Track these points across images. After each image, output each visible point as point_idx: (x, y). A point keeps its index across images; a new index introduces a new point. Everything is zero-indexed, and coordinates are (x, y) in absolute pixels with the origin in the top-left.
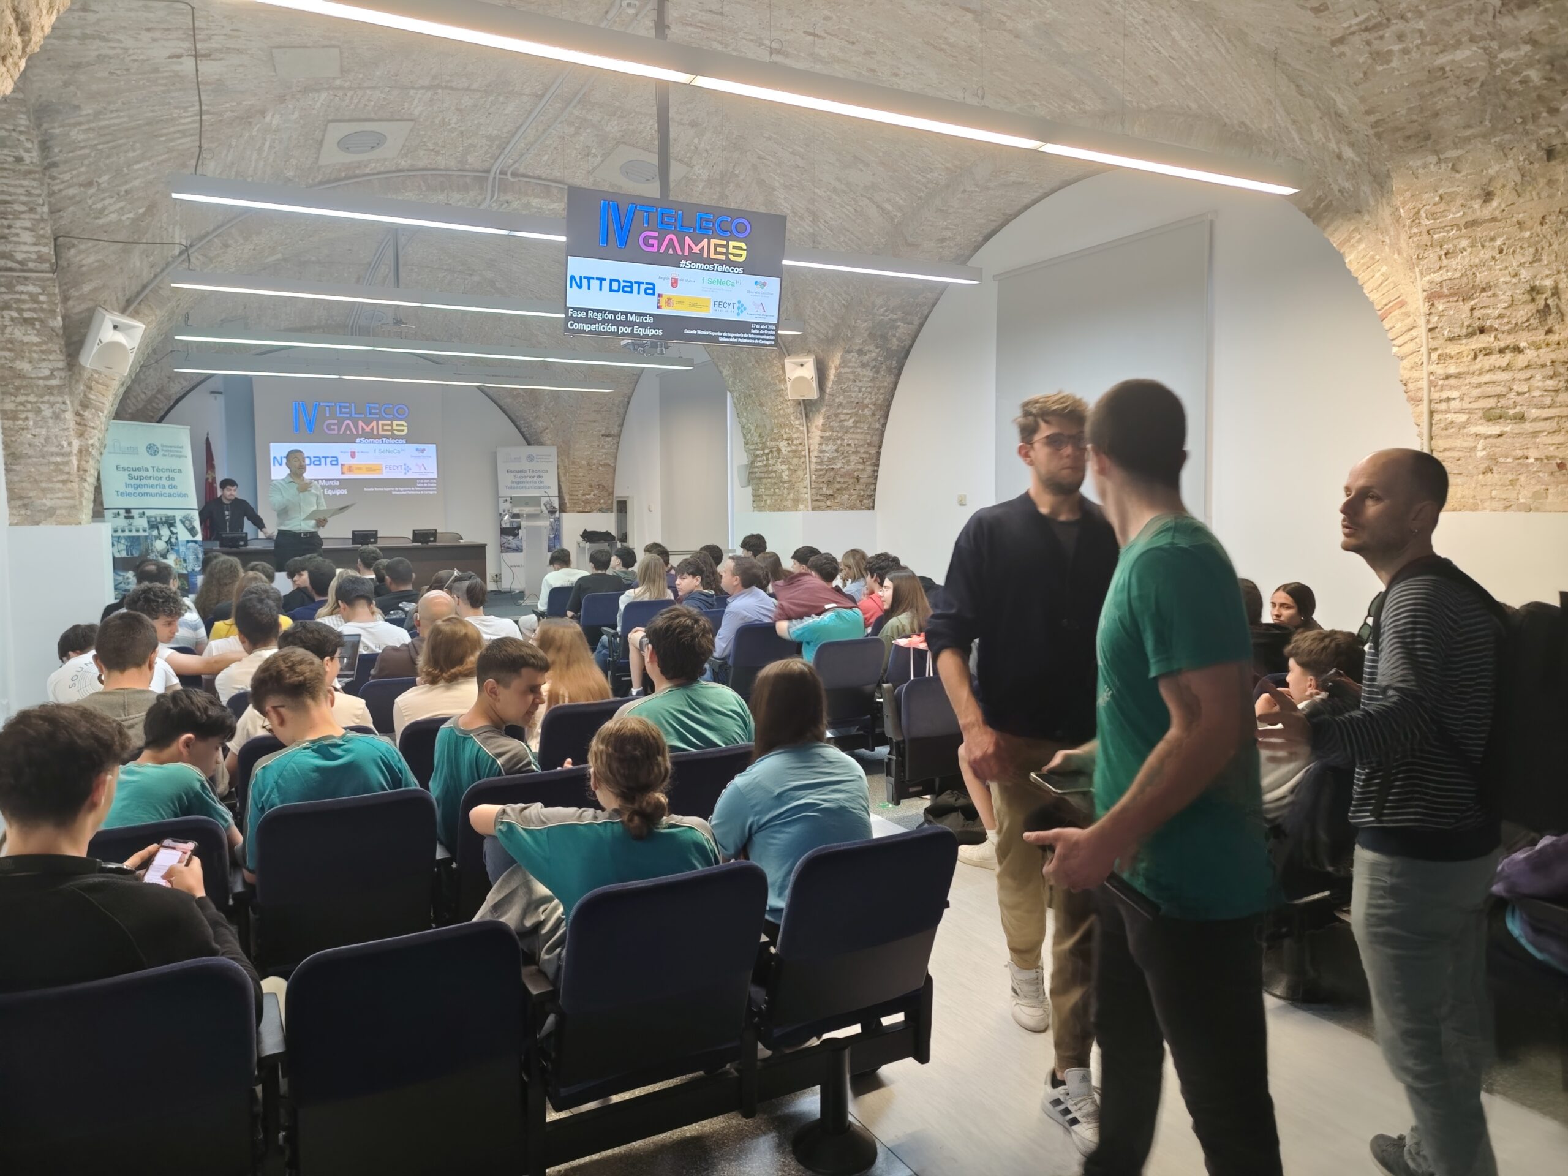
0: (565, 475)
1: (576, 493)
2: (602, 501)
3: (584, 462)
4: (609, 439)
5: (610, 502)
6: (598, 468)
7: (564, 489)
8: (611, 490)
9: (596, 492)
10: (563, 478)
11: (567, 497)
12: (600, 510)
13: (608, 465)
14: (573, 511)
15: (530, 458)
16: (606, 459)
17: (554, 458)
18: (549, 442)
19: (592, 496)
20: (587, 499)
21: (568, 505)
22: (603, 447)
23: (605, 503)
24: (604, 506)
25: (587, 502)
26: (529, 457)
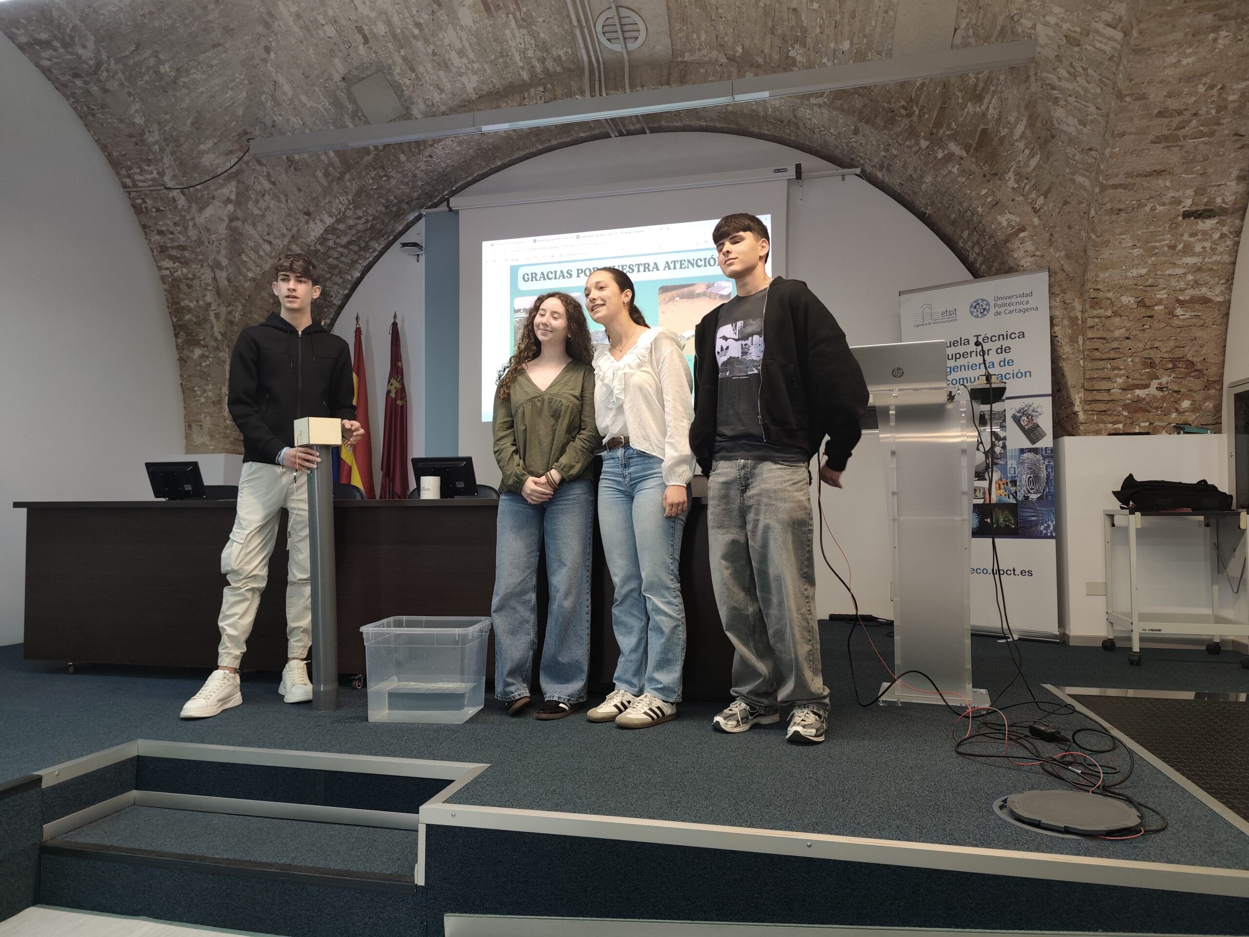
0: (1073, 340)
1: (1104, 385)
2: (1186, 404)
3: (1128, 300)
4: (1208, 224)
5: (1209, 405)
6: (1171, 313)
7: (1072, 376)
8: (1213, 371)
9: (1164, 380)
10: (1066, 349)
11: (1077, 398)
12: (1180, 428)
13: (1205, 301)
14: (1097, 433)
15: (979, 308)
16: (1197, 284)
17: (1041, 298)
18: (1026, 262)
19: (1152, 390)
20: (1140, 400)
21: (1082, 416)
22: (1188, 250)
23: (1194, 409)
24: (1191, 417)
25: (1138, 407)
26: (975, 305)
